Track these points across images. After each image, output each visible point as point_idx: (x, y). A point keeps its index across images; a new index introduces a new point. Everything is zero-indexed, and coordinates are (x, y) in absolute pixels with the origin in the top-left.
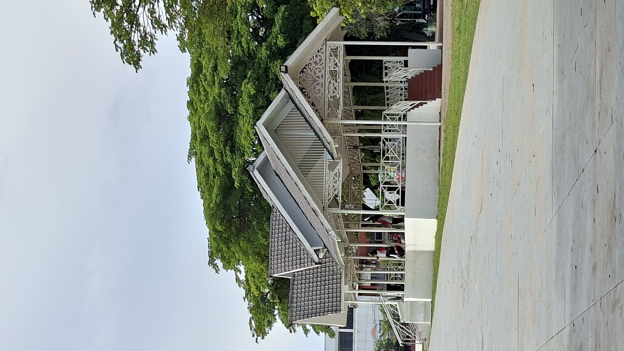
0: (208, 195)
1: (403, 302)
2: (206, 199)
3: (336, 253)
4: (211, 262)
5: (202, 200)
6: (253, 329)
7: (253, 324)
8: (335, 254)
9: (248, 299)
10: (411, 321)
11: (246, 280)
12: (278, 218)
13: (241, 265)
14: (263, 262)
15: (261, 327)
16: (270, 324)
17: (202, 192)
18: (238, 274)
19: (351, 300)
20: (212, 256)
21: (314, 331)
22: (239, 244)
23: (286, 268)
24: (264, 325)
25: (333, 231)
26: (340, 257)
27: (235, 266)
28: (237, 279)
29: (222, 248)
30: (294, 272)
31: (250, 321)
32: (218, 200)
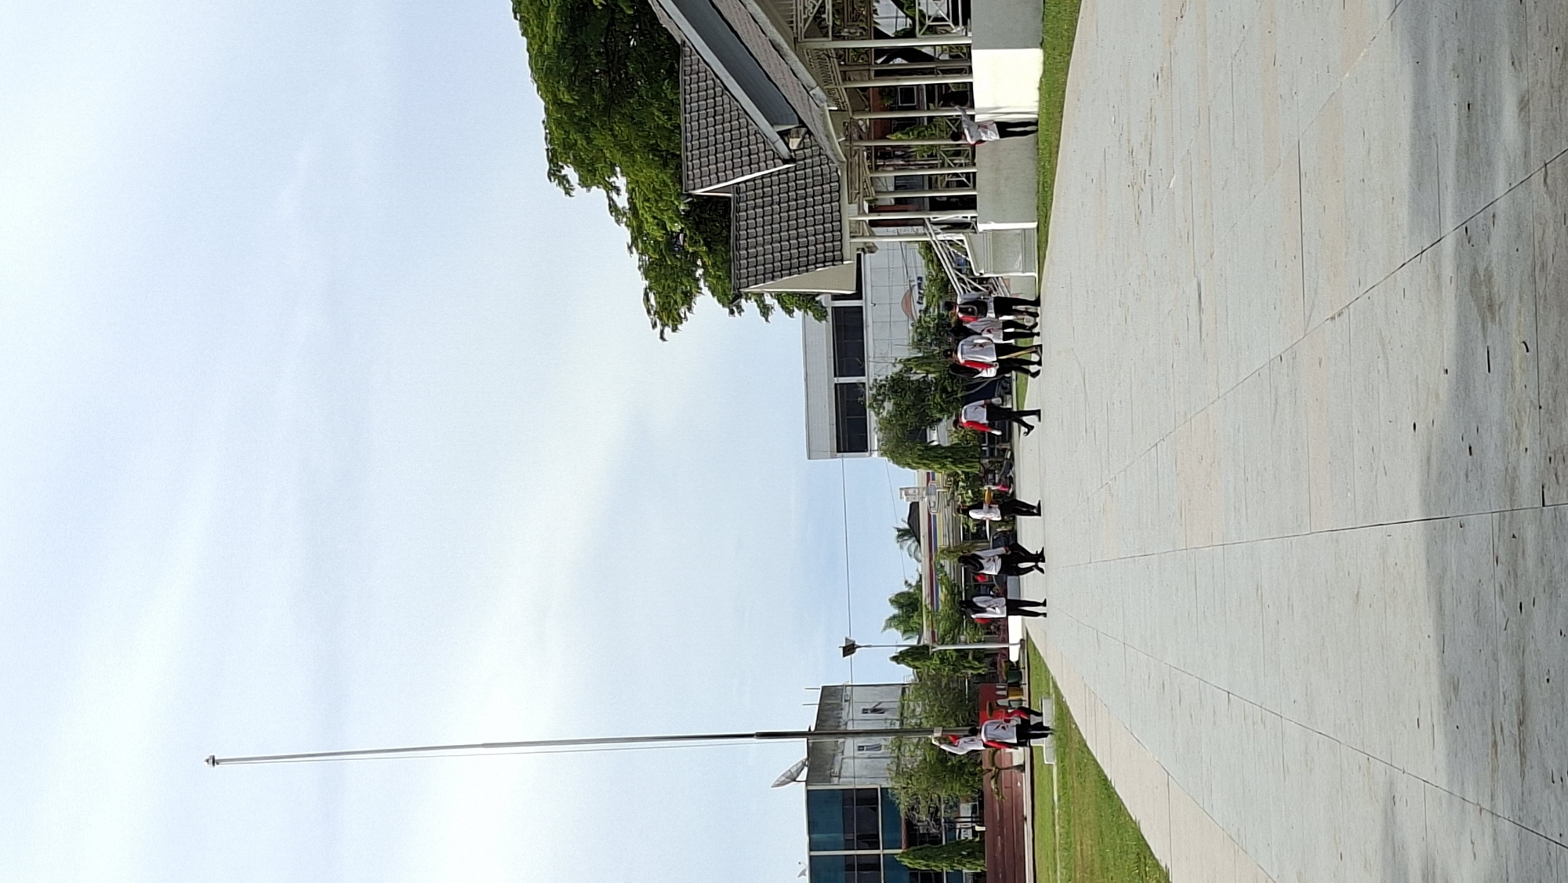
0: (538, 27)
1: (976, 232)
2: (534, 36)
3: (828, 137)
4: (555, 173)
5: (525, 39)
6: (652, 312)
7: (653, 301)
8: (824, 138)
9: (637, 250)
10: (995, 273)
11: (630, 209)
12: (695, 67)
13: (619, 175)
14: (665, 165)
15: (670, 306)
16: (688, 298)
17: (524, 22)
18: (614, 195)
19: (863, 236)
20: (555, 161)
21: (781, 309)
22: (611, 130)
23: (719, 174)
24: (676, 302)
25: (818, 87)
26: (834, 144)
27: (607, 179)
28: (613, 207)
29: (576, 140)
30: (738, 183)
31: (646, 295)
32: (559, 36)
